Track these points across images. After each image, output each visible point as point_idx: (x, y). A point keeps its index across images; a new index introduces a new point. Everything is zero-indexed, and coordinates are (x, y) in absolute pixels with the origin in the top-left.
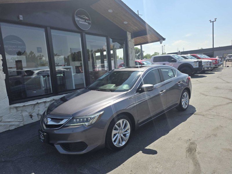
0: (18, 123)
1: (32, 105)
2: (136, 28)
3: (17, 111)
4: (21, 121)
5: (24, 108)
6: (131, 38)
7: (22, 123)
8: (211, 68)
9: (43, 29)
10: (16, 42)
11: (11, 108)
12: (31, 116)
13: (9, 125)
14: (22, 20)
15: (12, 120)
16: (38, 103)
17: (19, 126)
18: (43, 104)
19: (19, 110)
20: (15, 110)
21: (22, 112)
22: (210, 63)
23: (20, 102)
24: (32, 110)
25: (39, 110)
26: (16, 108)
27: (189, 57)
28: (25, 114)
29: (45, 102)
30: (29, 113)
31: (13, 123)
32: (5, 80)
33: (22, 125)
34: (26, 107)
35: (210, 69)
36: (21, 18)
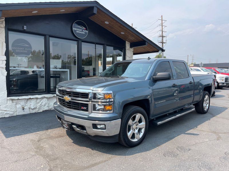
0: (11, 113)
1: (25, 99)
2: (133, 38)
3: (13, 102)
4: (14, 111)
5: (19, 101)
6: (130, 48)
7: (16, 113)
8: (227, 84)
9: (43, 37)
10: (24, 45)
11: (8, 99)
12: (23, 109)
13: (5, 113)
14: (25, 30)
15: (8, 110)
16: (30, 98)
17: (12, 116)
18: (35, 100)
19: (14, 102)
20: (11, 102)
21: (16, 105)
22: (226, 78)
23: (16, 96)
24: (25, 103)
25: (31, 105)
26: (12, 100)
27: (204, 70)
28: (19, 106)
29: (37, 98)
30: (22, 106)
31: (8, 112)
32: (6, 76)
33: (15, 115)
34: (21, 100)
35: (225, 85)
36: (25, 28)
